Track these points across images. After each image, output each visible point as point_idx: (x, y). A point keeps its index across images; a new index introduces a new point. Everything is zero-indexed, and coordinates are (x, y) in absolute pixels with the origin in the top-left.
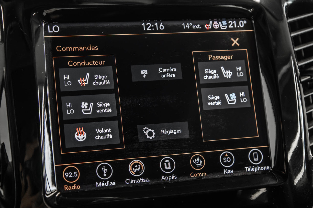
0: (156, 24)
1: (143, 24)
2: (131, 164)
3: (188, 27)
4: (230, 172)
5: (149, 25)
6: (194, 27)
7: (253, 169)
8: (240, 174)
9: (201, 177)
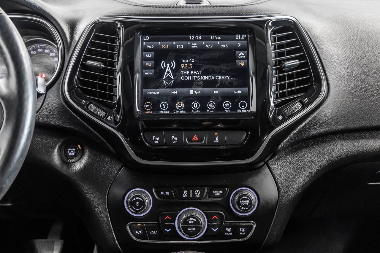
0: (197, 36)
1: (190, 36)
2: (178, 103)
3: (214, 38)
4: (228, 111)
5: (193, 37)
6: (217, 38)
7: (241, 111)
8: (233, 113)
9: (212, 113)
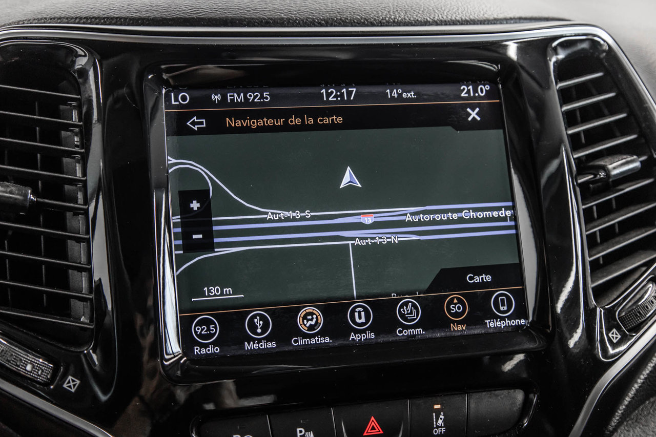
0: (344, 90)
1: (324, 91)
2: (302, 313)
3: (396, 95)
4: (460, 327)
5: (332, 92)
6: (404, 95)
7: (498, 324)
8: (476, 332)
9: (414, 336)
